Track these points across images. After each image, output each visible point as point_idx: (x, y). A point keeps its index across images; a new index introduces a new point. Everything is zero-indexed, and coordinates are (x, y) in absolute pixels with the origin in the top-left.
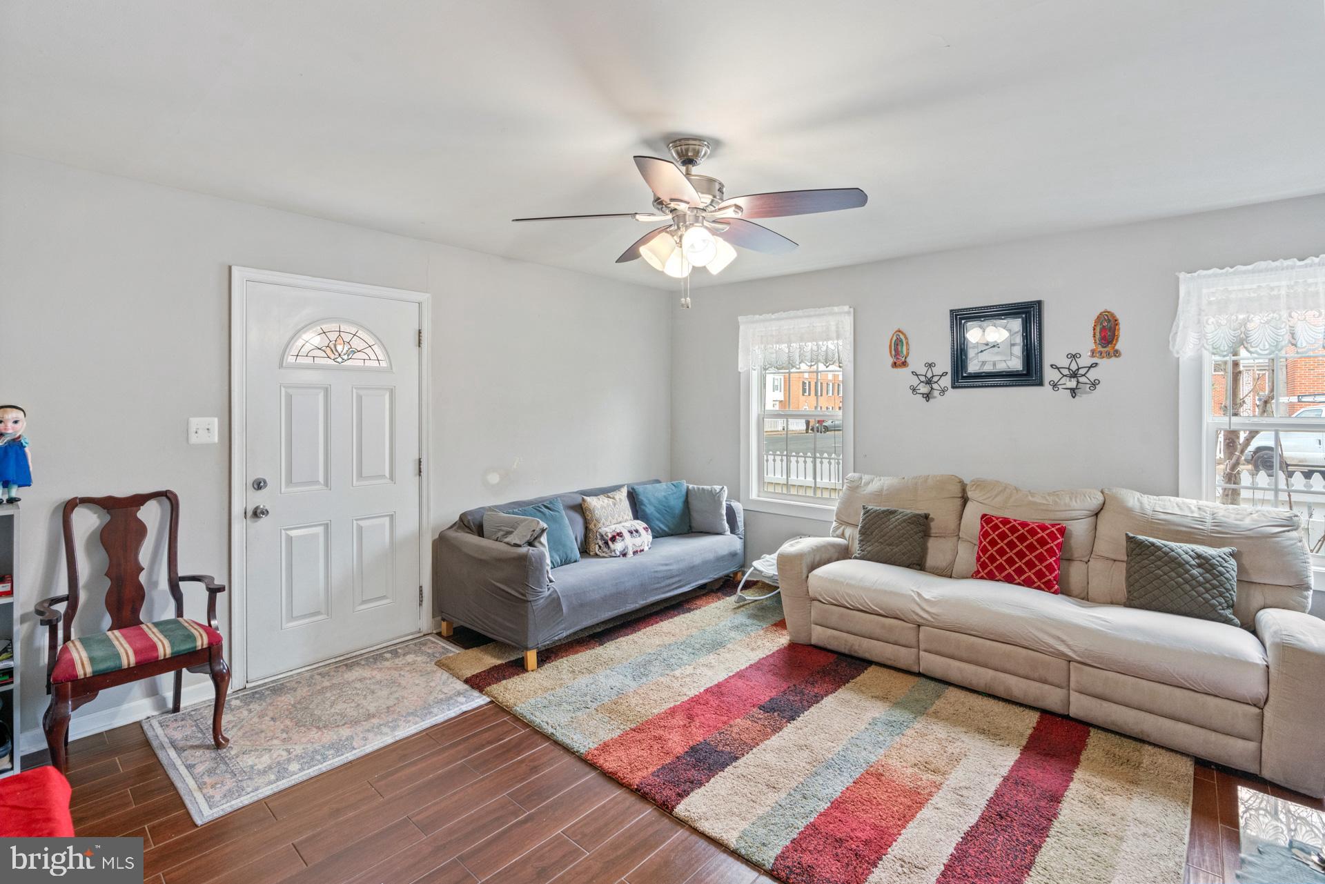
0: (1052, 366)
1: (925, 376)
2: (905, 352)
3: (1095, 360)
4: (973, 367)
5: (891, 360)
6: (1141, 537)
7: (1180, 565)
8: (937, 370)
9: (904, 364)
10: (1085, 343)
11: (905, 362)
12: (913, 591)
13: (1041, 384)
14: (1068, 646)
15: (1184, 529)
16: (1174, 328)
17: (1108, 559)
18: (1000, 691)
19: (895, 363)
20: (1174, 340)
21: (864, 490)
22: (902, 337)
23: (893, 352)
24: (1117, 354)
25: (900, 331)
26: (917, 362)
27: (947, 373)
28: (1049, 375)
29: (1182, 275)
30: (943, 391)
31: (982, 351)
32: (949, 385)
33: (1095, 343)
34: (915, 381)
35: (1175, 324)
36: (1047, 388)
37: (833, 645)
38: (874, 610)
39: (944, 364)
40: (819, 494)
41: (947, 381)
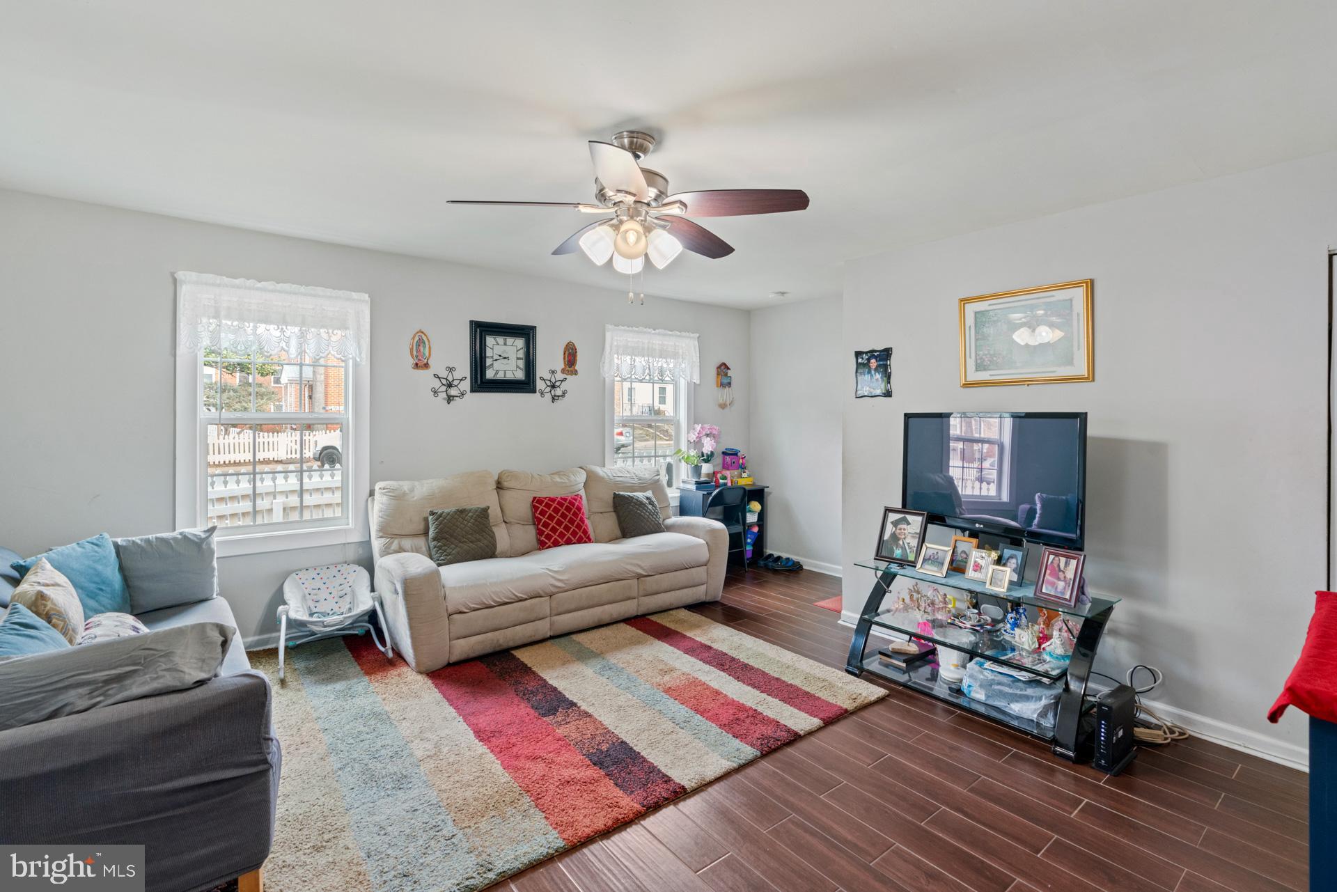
0: (540, 378)
1: (447, 379)
2: (427, 354)
3: (565, 376)
4: (490, 374)
5: (411, 361)
6: (621, 493)
7: (644, 504)
8: (458, 375)
9: (426, 366)
10: (560, 364)
11: (427, 363)
12: (543, 569)
13: (534, 391)
14: (642, 568)
15: (629, 485)
16: (603, 359)
17: (598, 513)
18: (606, 619)
19: (417, 364)
20: (603, 367)
21: (413, 497)
22: (424, 338)
23: (415, 353)
24: (575, 373)
25: (422, 332)
26: (438, 365)
27: (466, 378)
28: (540, 385)
29: (609, 327)
30: (462, 394)
31: (496, 360)
32: (468, 389)
33: (565, 363)
34: (437, 384)
35: (603, 357)
36: (538, 394)
37: (479, 651)
38: (521, 597)
39: (464, 370)
40: (307, 516)
41: (466, 385)
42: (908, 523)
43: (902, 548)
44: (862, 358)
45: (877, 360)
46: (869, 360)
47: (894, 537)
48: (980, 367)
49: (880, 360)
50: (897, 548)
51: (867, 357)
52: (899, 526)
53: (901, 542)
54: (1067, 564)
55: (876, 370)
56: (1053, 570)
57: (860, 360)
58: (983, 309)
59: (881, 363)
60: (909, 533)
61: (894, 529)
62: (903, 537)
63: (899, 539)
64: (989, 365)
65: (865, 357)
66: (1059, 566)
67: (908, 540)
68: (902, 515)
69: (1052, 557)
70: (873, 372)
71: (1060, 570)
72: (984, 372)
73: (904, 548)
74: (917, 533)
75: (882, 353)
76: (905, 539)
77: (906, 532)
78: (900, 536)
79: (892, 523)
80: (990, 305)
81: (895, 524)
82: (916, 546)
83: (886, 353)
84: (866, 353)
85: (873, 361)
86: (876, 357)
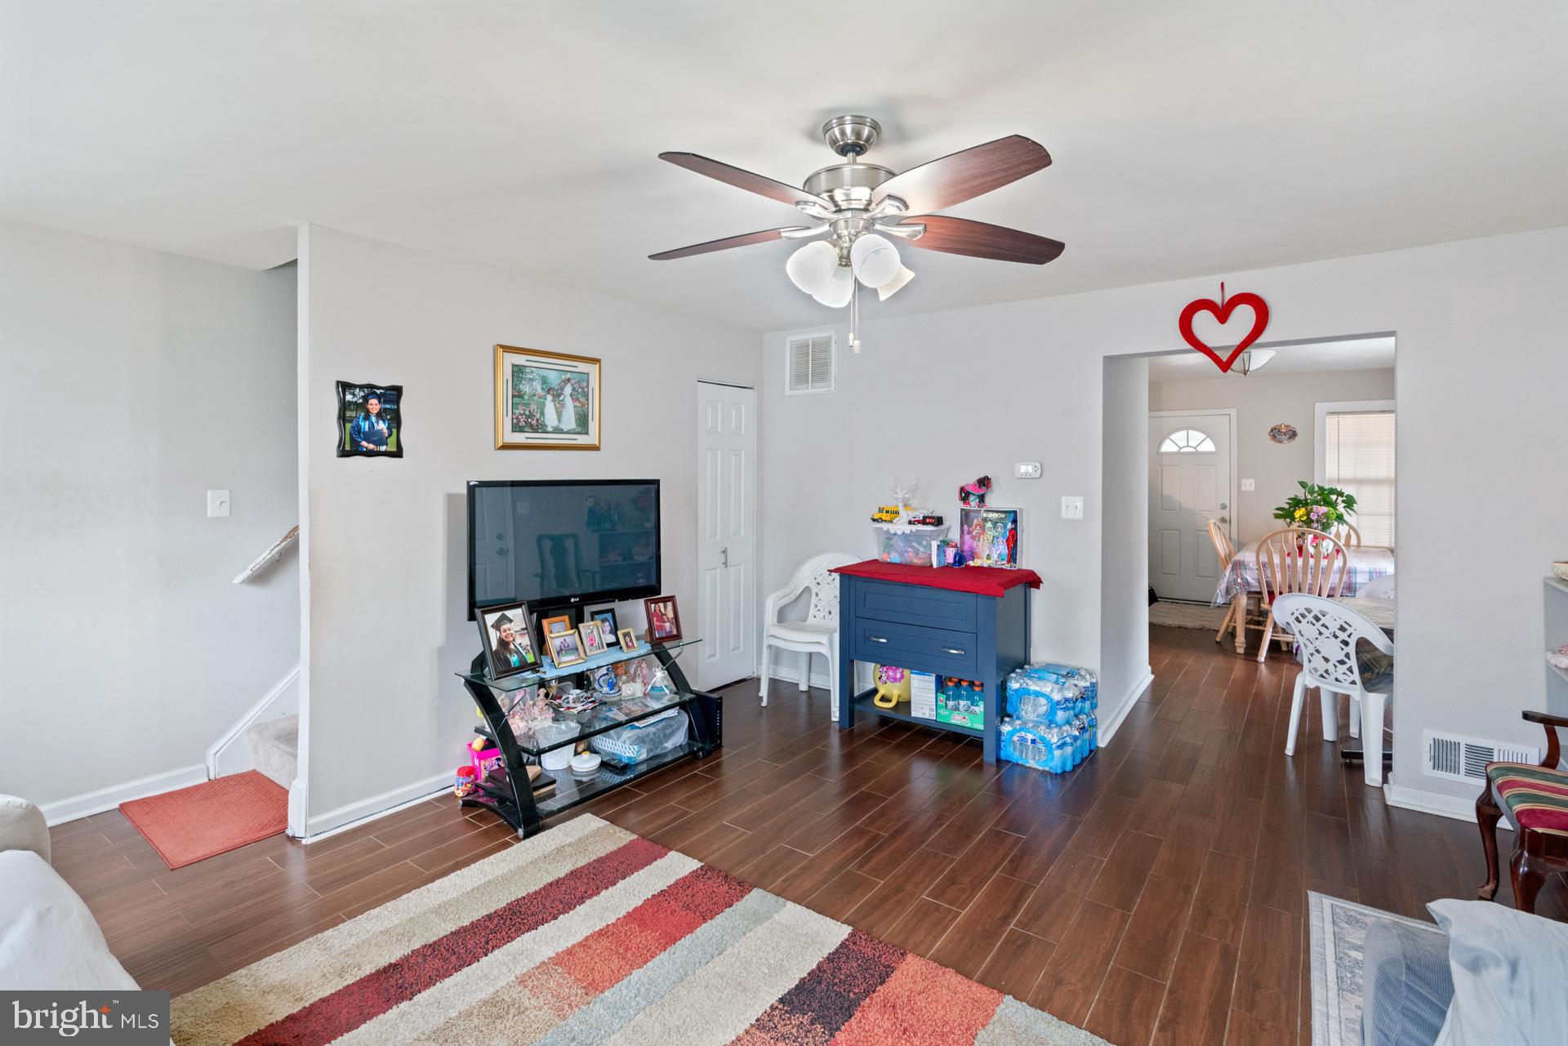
42: (511, 621)
43: (516, 653)
44: (354, 395)
45: (380, 402)
46: (366, 398)
47: (503, 643)
48: (517, 428)
49: (385, 402)
50: (511, 654)
51: (362, 394)
52: (503, 628)
53: (512, 646)
54: (665, 607)
55: (379, 416)
56: (657, 615)
57: (349, 397)
58: (520, 364)
59: (388, 406)
60: (516, 631)
61: (498, 632)
62: (512, 639)
63: (508, 644)
64: (524, 427)
65: (360, 393)
66: (660, 611)
67: (518, 641)
68: (500, 613)
69: (653, 606)
70: (373, 419)
71: (663, 614)
72: (520, 434)
73: (518, 652)
74: (523, 629)
75: (389, 392)
76: (514, 640)
77: (512, 631)
78: (508, 640)
79: (493, 626)
80: (527, 360)
81: (497, 626)
82: (529, 643)
83: (395, 393)
84: (362, 387)
85: (374, 401)
86: (378, 397)
